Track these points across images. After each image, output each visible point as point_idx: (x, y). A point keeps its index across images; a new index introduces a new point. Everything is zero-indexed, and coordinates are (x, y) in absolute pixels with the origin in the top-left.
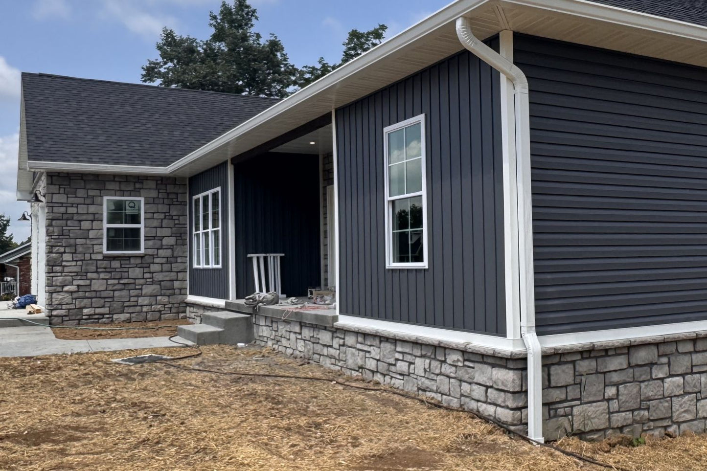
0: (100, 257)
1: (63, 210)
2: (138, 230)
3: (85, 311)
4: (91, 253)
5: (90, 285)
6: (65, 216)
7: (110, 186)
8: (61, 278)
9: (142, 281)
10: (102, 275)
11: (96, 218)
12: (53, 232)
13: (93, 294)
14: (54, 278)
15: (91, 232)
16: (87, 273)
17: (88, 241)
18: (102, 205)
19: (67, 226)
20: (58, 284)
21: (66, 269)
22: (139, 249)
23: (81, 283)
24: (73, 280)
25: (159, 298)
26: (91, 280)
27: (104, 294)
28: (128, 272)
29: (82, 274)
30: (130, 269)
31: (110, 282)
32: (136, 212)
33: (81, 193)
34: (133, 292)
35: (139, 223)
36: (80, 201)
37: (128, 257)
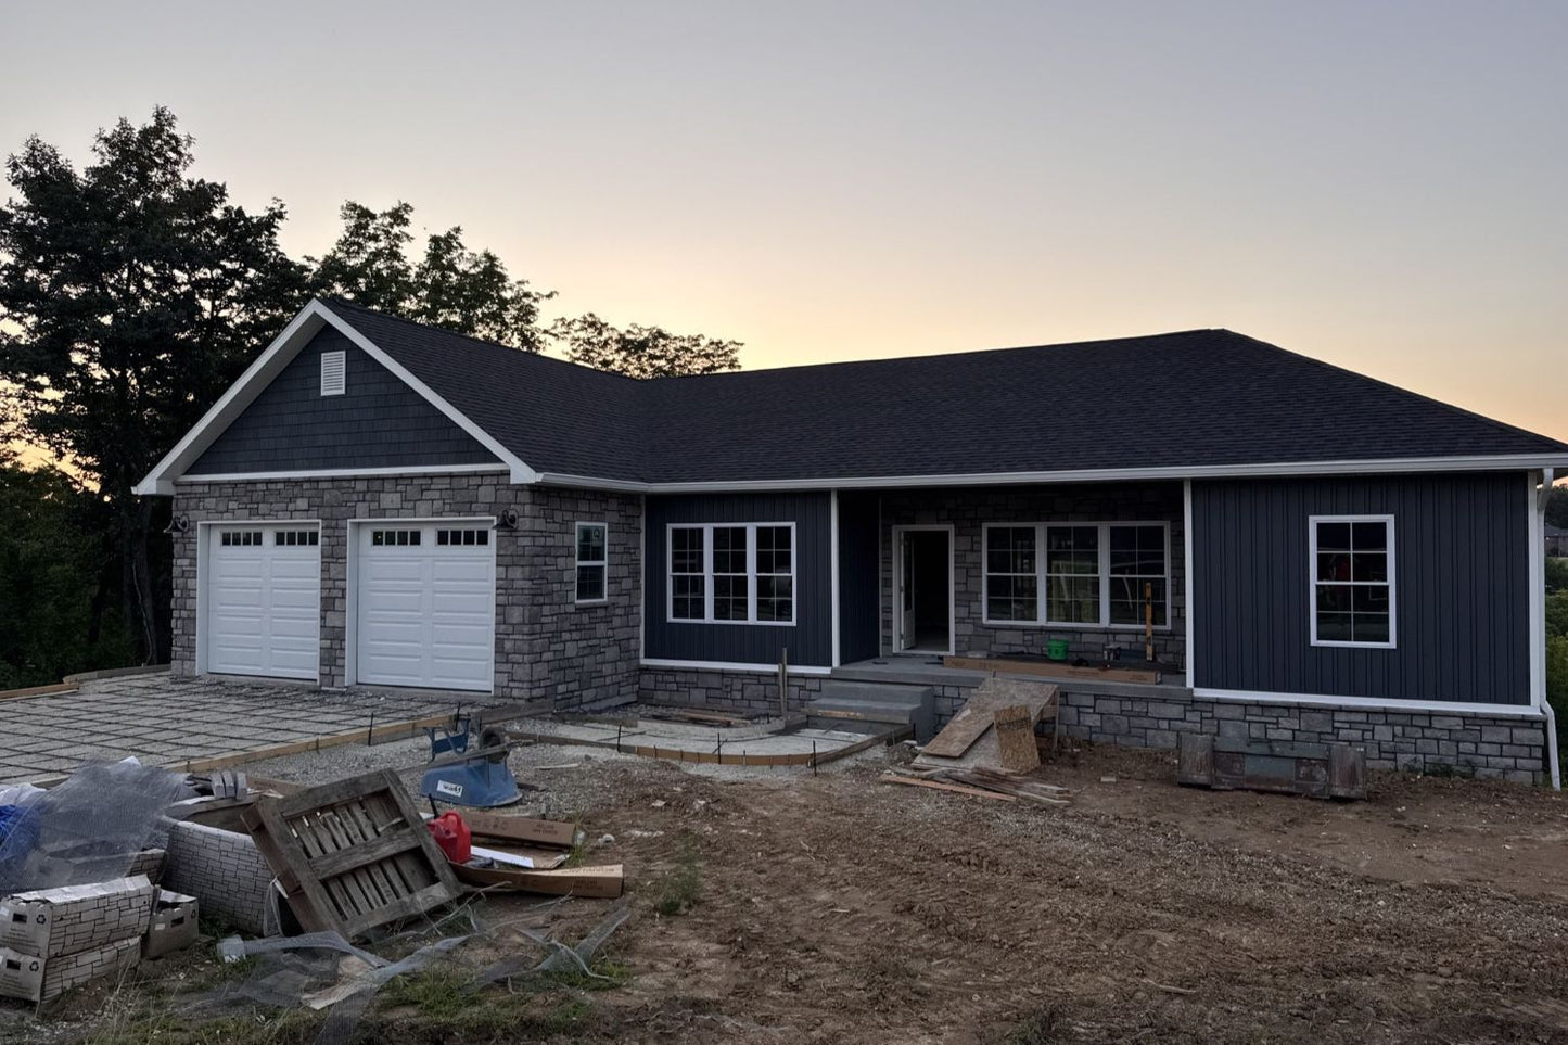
0: (572, 609)
1: (542, 541)
2: (602, 568)
3: (560, 688)
4: (565, 603)
5: (564, 650)
6: (544, 551)
7: (586, 506)
8: (541, 640)
9: (605, 642)
10: (575, 635)
11: (569, 552)
13: (566, 664)
15: (565, 573)
16: (562, 632)
17: (563, 587)
18: (573, 533)
19: (545, 565)
20: (539, 651)
21: (544, 629)
22: (602, 597)
23: (557, 647)
24: (551, 642)
26: (564, 642)
27: (575, 663)
28: (595, 629)
29: (557, 634)
30: (597, 625)
31: (581, 644)
32: (600, 544)
33: (558, 516)
34: (599, 658)
35: (603, 559)
36: (556, 527)
37: (595, 607)
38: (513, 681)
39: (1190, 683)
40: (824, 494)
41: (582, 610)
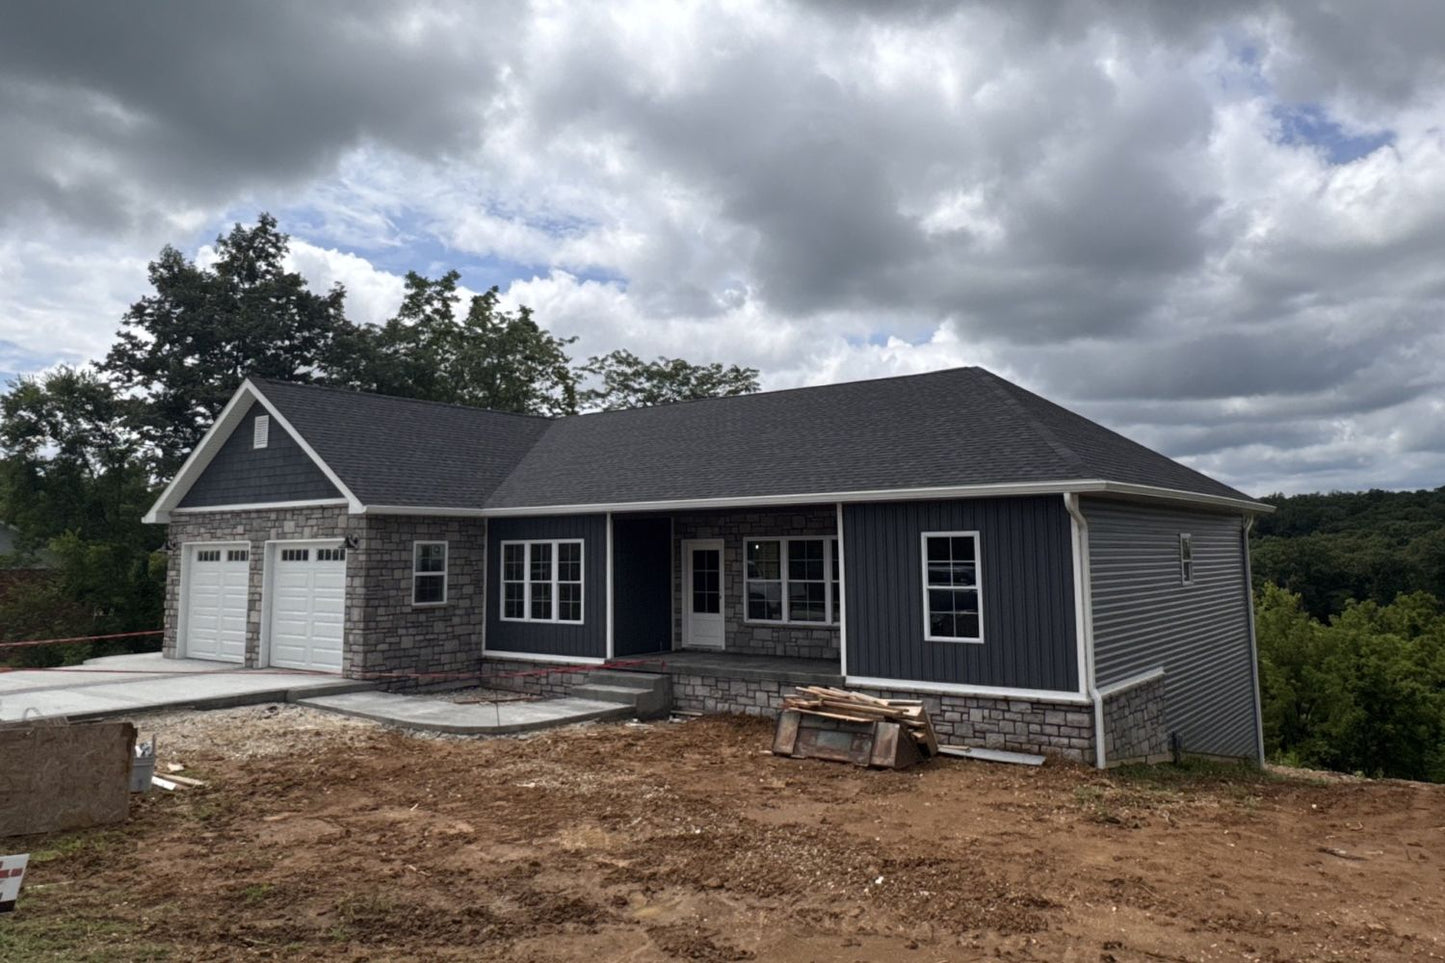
0: (409, 610)
1: (378, 557)
2: (442, 577)
4: (401, 606)
5: (399, 643)
6: (381, 565)
7: (421, 529)
8: (375, 635)
9: (444, 636)
10: (411, 631)
11: (407, 566)
13: (402, 653)
15: (402, 582)
16: (397, 628)
17: (400, 594)
18: (411, 550)
19: (382, 575)
20: (373, 643)
21: (380, 625)
22: (442, 600)
23: (393, 640)
24: (385, 637)
25: (458, 654)
26: (401, 636)
27: (411, 653)
28: (433, 626)
29: (393, 630)
30: (435, 623)
31: (418, 638)
32: (440, 558)
33: (395, 538)
34: (437, 649)
35: (443, 570)
36: (394, 546)
37: (433, 609)
38: (353, 666)
39: (844, 672)
40: (602, 516)
41: (417, 611)
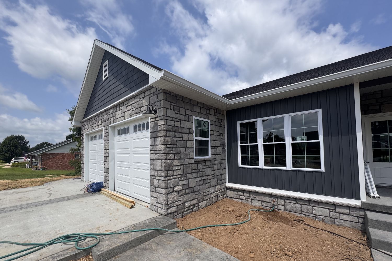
0: (192, 162)
1: (172, 123)
3: (187, 204)
4: (188, 159)
5: (188, 184)
6: (175, 129)
7: (196, 109)
8: (173, 180)
9: (211, 177)
10: (194, 175)
11: (190, 132)
12: (168, 142)
13: (190, 191)
14: (169, 181)
15: (188, 143)
16: (186, 174)
17: (187, 151)
18: (192, 122)
19: (175, 137)
20: (172, 186)
21: (175, 173)
22: (208, 155)
23: (184, 182)
24: (180, 181)
25: (217, 187)
26: (188, 180)
27: (195, 189)
28: (205, 171)
29: (184, 175)
30: (206, 169)
31: (197, 180)
33: (183, 111)
34: (207, 186)
35: (208, 137)
36: (181, 117)
37: (205, 161)
38: (158, 203)
41: (197, 162)
